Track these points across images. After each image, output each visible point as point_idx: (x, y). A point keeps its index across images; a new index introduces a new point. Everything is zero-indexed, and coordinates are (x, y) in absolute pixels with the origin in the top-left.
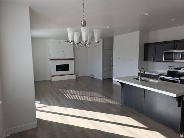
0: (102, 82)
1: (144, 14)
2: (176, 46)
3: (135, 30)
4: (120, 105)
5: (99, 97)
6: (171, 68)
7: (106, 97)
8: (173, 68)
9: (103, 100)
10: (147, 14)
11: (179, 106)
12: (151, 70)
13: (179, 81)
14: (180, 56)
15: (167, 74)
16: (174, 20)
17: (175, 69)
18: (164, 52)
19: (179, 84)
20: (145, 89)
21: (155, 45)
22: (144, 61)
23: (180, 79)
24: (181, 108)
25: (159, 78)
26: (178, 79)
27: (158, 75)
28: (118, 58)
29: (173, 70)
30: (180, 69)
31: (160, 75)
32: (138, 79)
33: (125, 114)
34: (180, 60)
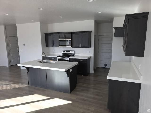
0: (9, 69)
1: (39, 9)
2: (66, 36)
3: (35, 21)
4: (27, 86)
5: (5, 85)
6: (64, 52)
7: (13, 83)
8: (65, 51)
9: (9, 86)
10: (42, 9)
11: (68, 77)
12: (52, 54)
13: (69, 60)
14: (68, 43)
15: (62, 56)
16: (62, 17)
17: (66, 52)
18: (59, 40)
19: (69, 62)
20: (46, 69)
21: (53, 35)
22: (46, 46)
23: (69, 58)
24: (69, 77)
25: (57, 59)
26: (68, 58)
27: (56, 57)
28: (23, 45)
29: (65, 53)
30: (69, 52)
31: (57, 57)
32: (41, 62)
33: (32, 93)
34: (68, 45)
